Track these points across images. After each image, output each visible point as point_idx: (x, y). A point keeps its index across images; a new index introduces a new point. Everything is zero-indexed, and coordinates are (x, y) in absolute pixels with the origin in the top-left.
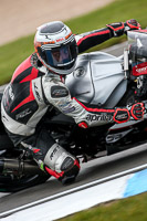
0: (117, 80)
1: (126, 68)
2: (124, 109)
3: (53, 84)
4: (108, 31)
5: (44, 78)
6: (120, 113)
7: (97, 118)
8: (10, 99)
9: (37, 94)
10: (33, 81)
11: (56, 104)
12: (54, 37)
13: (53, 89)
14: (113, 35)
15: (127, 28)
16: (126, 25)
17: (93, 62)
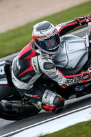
0: (82, 53)
1: (88, 45)
2: (87, 72)
3: (45, 61)
4: (76, 22)
5: (39, 57)
6: (84, 75)
7: (72, 81)
8: (17, 69)
9: (35, 66)
10: (32, 59)
11: (46, 73)
12: (46, 33)
13: (45, 64)
14: (79, 25)
15: (88, 20)
16: (87, 18)
17: (67, 42)
